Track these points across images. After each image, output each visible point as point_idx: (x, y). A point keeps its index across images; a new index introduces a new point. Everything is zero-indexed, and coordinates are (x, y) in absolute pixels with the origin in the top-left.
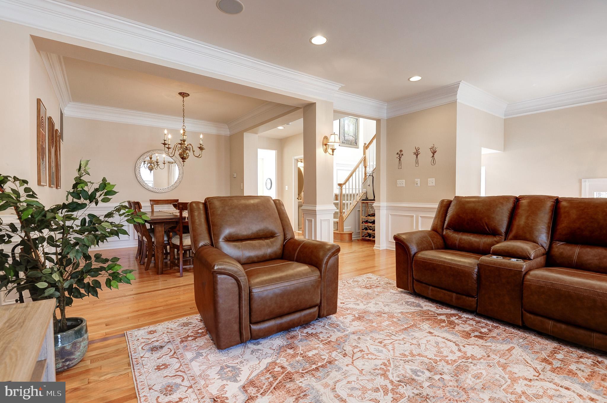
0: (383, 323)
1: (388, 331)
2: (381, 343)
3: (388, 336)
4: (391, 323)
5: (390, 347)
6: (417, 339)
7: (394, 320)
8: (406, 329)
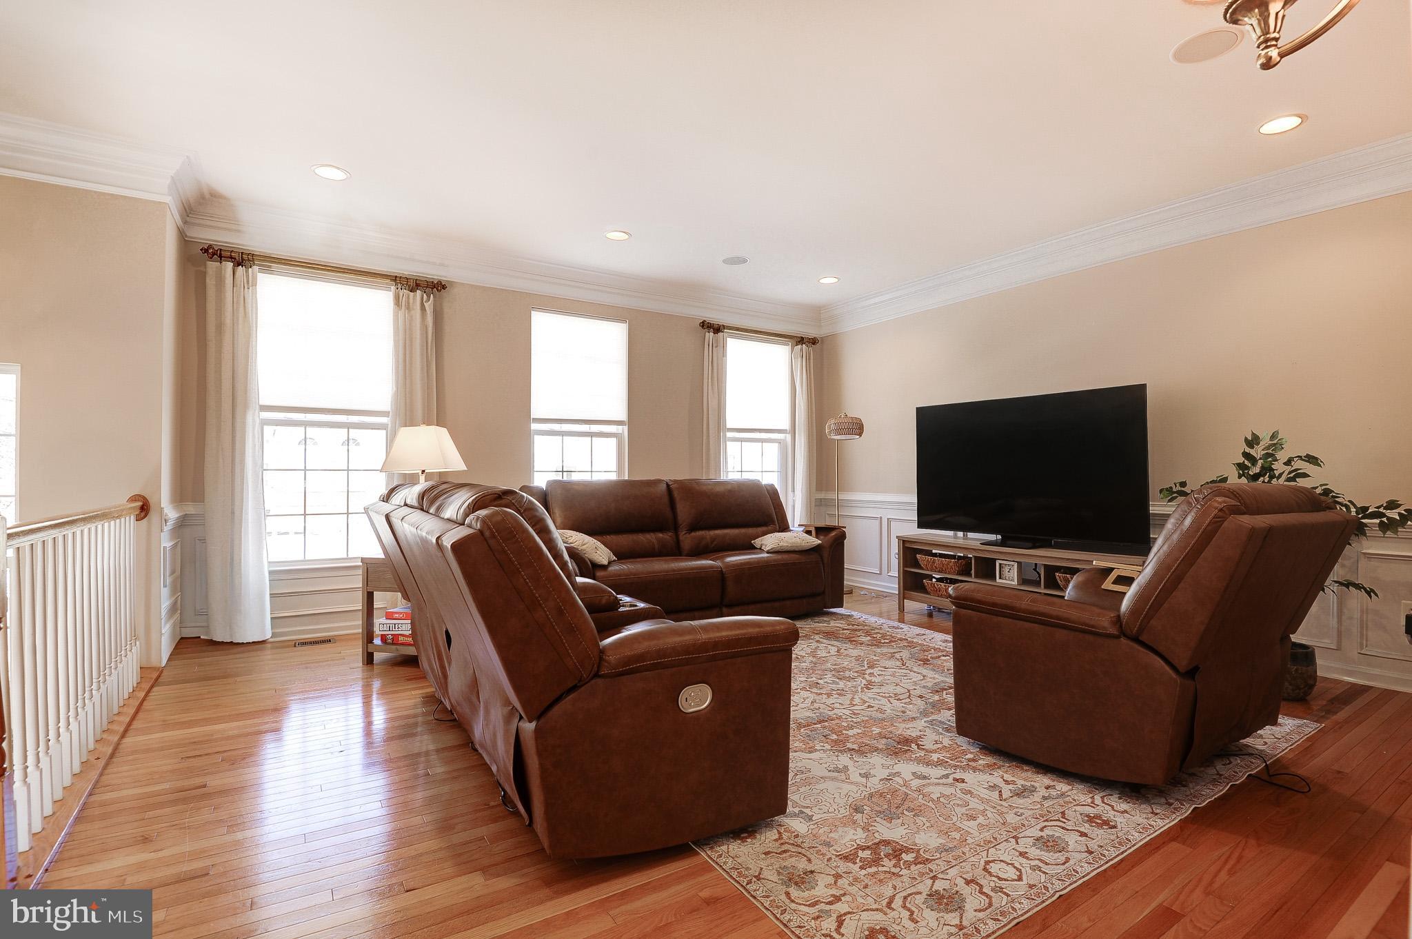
0: (860, 731)
1: (853, 719)
2: (869, 707)
3: (855, 714)
4: (844, 732)
5: (857, 701)
6: (812, 707)
7: (834, 737)
8: (820, 722)
